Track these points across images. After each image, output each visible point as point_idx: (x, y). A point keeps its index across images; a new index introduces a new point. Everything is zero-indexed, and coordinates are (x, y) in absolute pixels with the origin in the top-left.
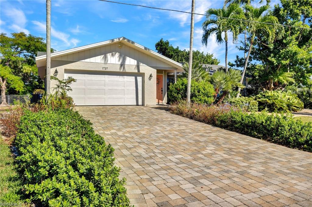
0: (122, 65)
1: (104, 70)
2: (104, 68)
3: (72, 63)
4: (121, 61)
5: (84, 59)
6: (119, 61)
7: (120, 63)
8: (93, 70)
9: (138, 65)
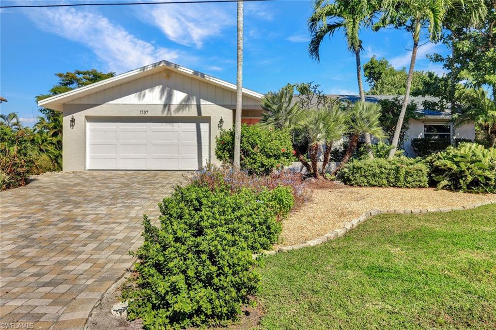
0: (167, 105)
1: (143, 115)
2: (141, 112)
3: (95, 106)
4: (164, 98)
5: (112, 100)
6: (161, 98)
7: (162, 102)
8: (125, 115)
9: (199, 104)
